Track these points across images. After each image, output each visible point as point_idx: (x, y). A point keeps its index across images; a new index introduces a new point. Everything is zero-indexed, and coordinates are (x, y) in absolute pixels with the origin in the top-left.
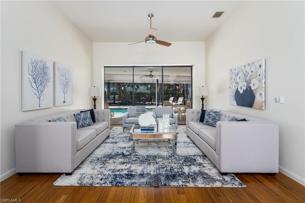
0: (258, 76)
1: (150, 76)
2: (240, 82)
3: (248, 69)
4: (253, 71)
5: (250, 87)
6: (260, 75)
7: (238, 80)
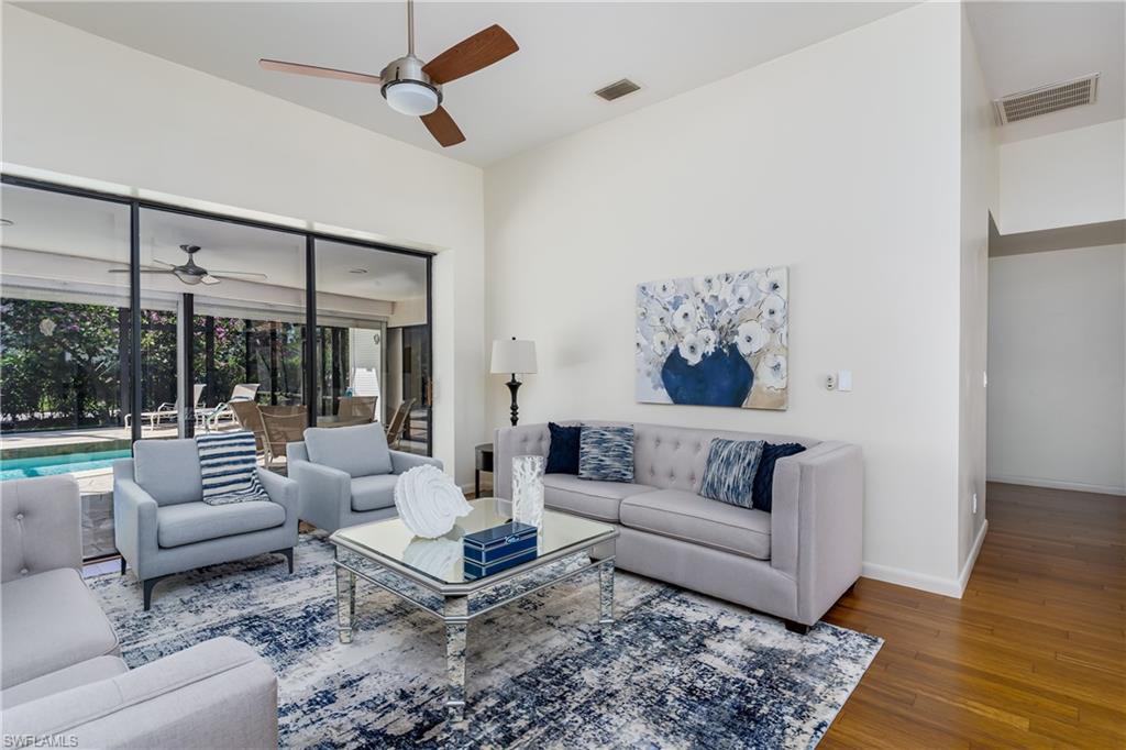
0: (766, 315)
1: (184, 270)
2: (689, 329)
3: (724, 292)
4: (746, 298)
5: (733, 348)
6: (772, 312)
7: (679, 322)
